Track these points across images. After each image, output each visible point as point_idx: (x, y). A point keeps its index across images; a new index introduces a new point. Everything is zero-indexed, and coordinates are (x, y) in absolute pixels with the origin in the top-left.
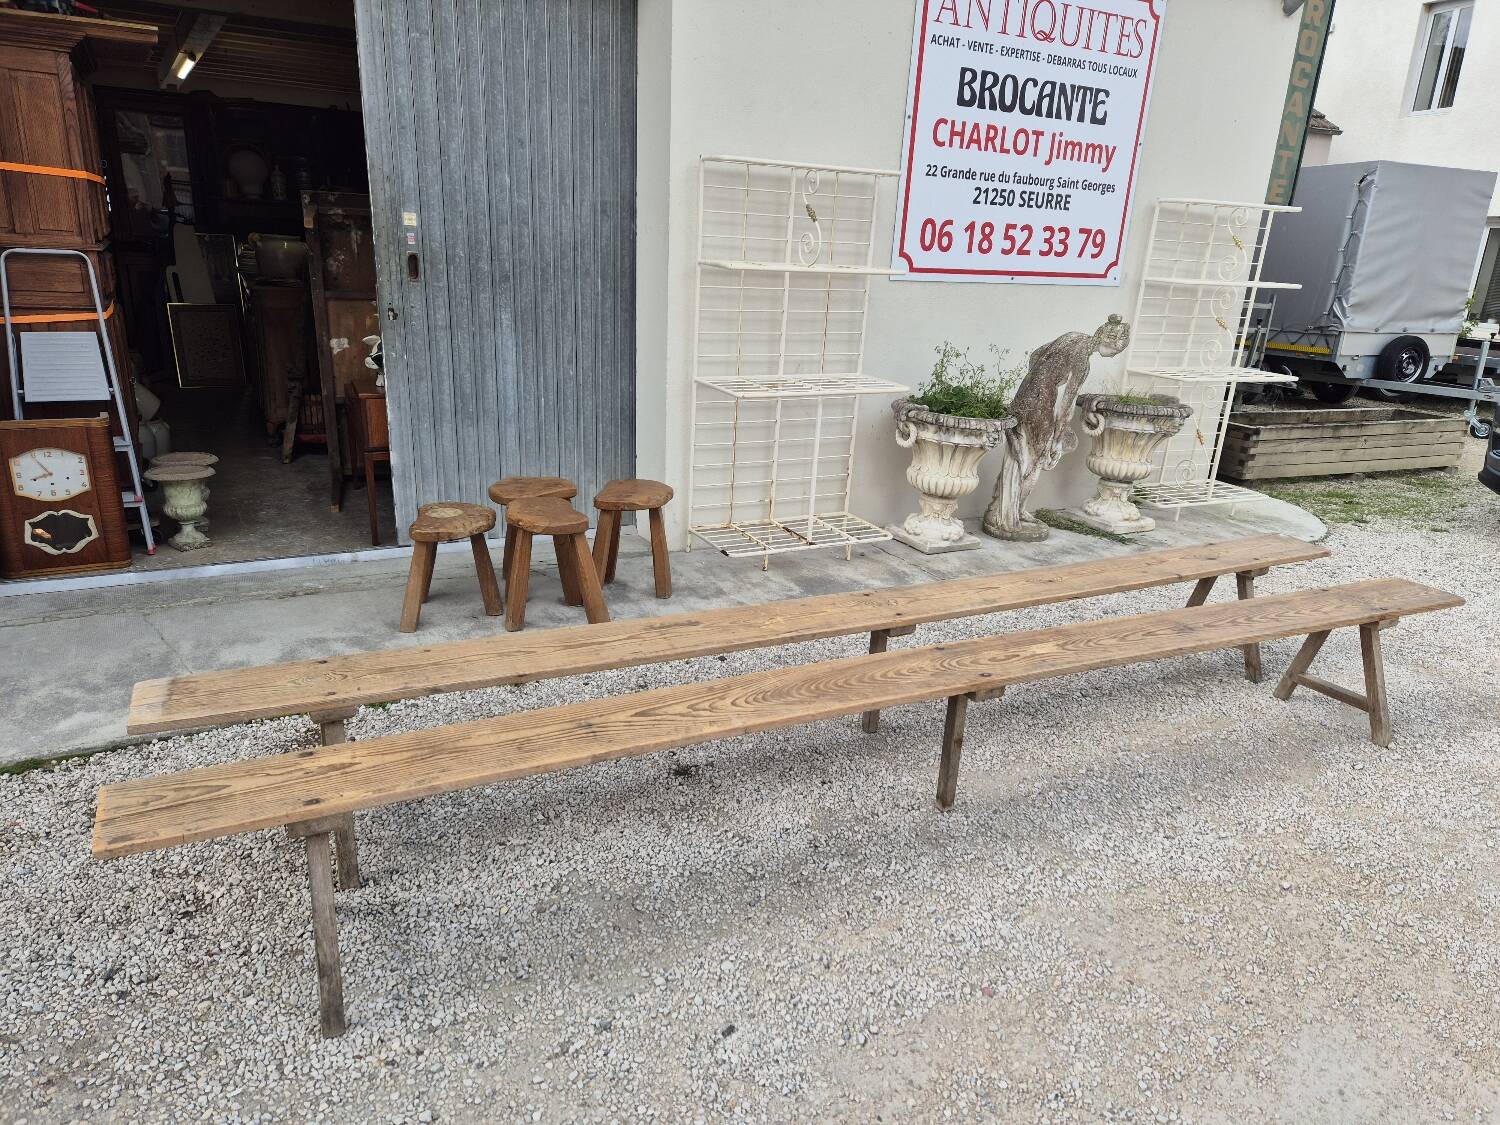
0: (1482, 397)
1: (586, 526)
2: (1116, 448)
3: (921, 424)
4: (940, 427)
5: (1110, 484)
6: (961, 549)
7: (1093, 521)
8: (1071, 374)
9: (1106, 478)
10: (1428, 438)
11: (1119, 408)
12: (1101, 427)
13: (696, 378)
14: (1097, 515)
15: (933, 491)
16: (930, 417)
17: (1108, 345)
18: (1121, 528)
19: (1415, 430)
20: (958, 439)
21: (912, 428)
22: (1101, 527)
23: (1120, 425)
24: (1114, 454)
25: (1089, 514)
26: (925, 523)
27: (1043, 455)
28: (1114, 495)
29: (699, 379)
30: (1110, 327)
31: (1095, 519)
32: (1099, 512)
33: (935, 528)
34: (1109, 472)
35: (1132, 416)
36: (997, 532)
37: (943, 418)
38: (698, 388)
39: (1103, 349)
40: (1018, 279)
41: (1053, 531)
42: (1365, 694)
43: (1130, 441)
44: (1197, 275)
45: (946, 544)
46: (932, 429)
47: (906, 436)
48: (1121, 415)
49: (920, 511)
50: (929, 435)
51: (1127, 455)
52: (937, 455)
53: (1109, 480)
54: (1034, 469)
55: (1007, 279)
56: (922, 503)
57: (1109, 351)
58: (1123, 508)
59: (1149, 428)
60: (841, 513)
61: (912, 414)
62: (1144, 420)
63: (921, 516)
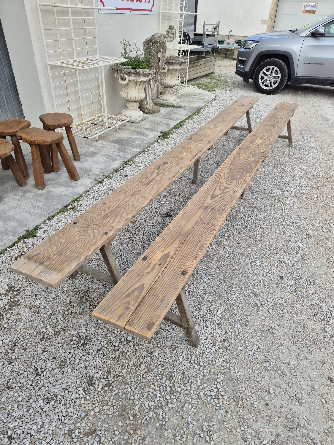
0: (206, 50)
1: (62, 138)
2: (170, 76)
3: (129, 74)
4: (137, 74)
5: (168, 89)
6: (145, 119)
7: (166, 103)
8: (162, 50)
9: (166, 87)
10: (209, 64)
11: (172, 61)
12: (167, 68)
13: (49, 63)
14: (167, 100)
15: (132, 100)
16: (133, 71)
17: (171, 38)
18: (174, 104)
19: (207, 62)
20: (143, 78)
21: (126, 76)
22: (169, 104)
23: (172, 67)
24: (169, 78)
25: (164, 100)
26: (132, 112)
27: (157, 81)
28: (170, 93)
29: (50, 63)
30: (171, 30)
31: (166, 102)
32: (167, 99)
33: (135, 114)
34: (169, 85)
35: (175, 64)
36: (148, 112)
37: (137, 70)
38: (50, 67)
39: (169, 39)
40: (133, 12)
41: (161, 108)
42: (287, 135)
43: (174, 73)
44: (172, 11)
45: (141, 119)
46: (133, 75)
47: (124, 79)
48: (172, 64)
49: (127, 108)
50: (133, 78)
51: (173, 78)
52: (134, 86)
53: (167, 87)
54: (154, 87)
55: (129, 12)
56: (128, 105)
57: (171, 39)
58: (173, 97)
59: (179, 68)
60: (101, 114)
61: (126, 70)
62: (178, 65)
63: (129, 110)
